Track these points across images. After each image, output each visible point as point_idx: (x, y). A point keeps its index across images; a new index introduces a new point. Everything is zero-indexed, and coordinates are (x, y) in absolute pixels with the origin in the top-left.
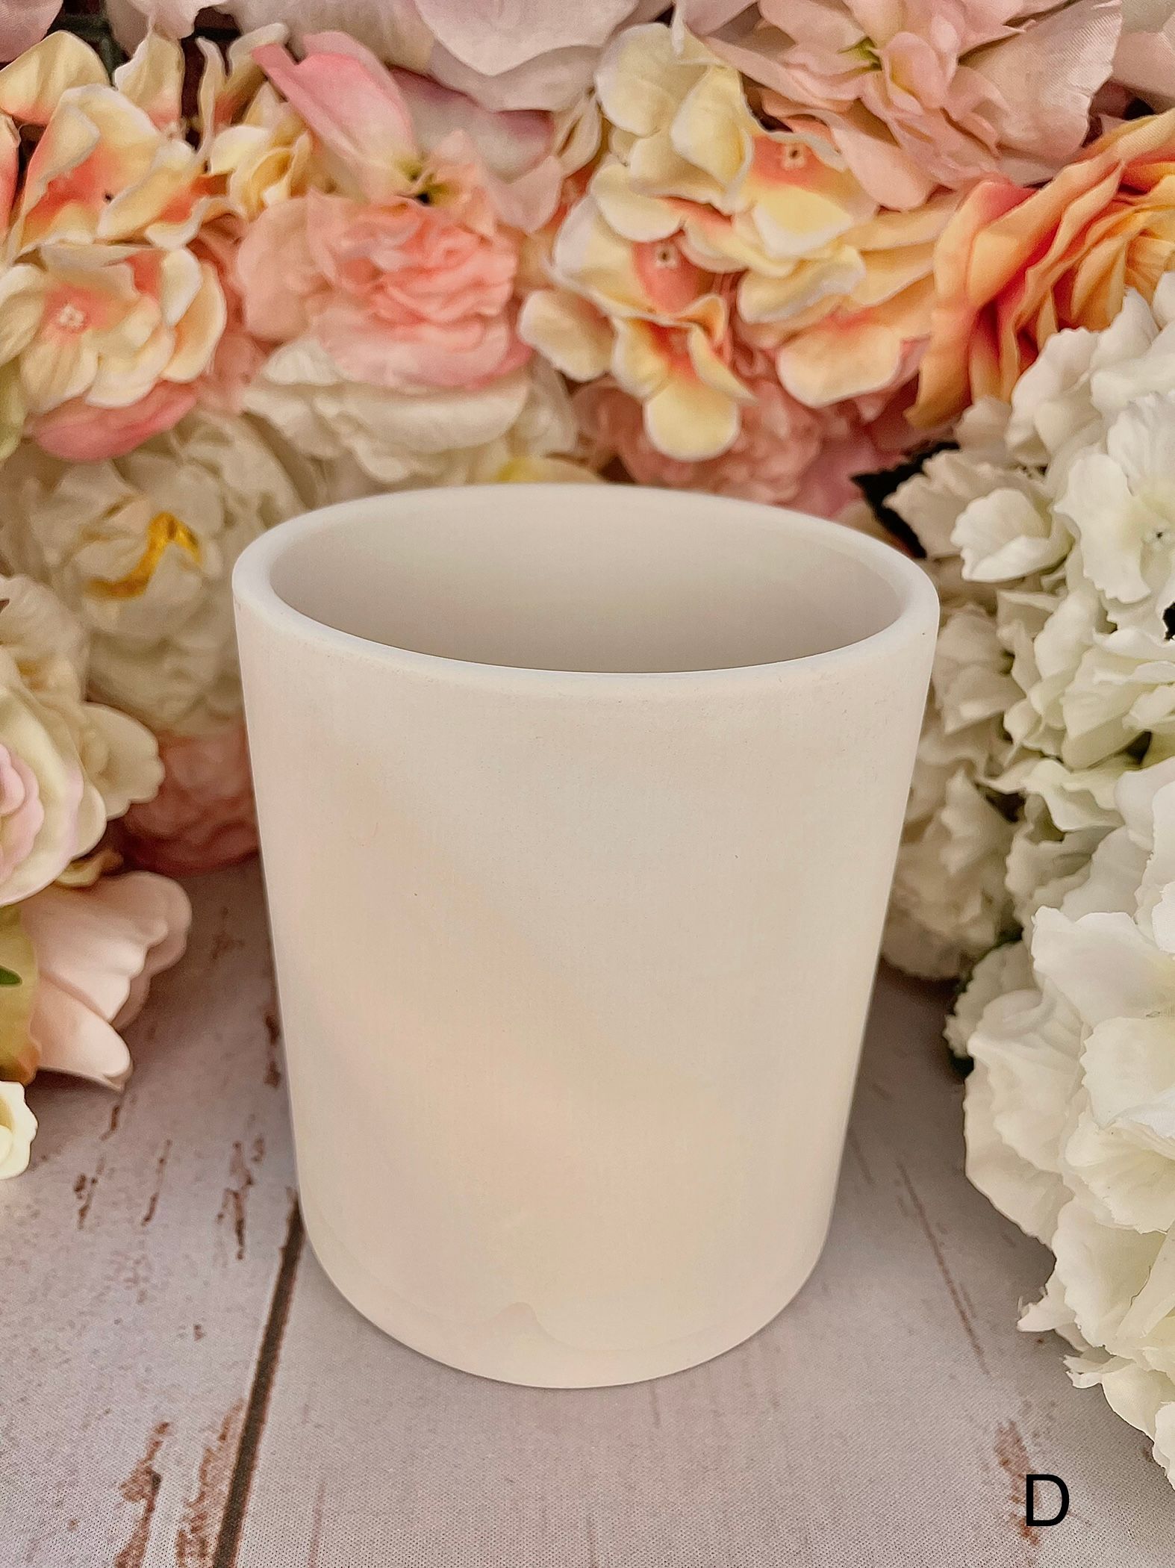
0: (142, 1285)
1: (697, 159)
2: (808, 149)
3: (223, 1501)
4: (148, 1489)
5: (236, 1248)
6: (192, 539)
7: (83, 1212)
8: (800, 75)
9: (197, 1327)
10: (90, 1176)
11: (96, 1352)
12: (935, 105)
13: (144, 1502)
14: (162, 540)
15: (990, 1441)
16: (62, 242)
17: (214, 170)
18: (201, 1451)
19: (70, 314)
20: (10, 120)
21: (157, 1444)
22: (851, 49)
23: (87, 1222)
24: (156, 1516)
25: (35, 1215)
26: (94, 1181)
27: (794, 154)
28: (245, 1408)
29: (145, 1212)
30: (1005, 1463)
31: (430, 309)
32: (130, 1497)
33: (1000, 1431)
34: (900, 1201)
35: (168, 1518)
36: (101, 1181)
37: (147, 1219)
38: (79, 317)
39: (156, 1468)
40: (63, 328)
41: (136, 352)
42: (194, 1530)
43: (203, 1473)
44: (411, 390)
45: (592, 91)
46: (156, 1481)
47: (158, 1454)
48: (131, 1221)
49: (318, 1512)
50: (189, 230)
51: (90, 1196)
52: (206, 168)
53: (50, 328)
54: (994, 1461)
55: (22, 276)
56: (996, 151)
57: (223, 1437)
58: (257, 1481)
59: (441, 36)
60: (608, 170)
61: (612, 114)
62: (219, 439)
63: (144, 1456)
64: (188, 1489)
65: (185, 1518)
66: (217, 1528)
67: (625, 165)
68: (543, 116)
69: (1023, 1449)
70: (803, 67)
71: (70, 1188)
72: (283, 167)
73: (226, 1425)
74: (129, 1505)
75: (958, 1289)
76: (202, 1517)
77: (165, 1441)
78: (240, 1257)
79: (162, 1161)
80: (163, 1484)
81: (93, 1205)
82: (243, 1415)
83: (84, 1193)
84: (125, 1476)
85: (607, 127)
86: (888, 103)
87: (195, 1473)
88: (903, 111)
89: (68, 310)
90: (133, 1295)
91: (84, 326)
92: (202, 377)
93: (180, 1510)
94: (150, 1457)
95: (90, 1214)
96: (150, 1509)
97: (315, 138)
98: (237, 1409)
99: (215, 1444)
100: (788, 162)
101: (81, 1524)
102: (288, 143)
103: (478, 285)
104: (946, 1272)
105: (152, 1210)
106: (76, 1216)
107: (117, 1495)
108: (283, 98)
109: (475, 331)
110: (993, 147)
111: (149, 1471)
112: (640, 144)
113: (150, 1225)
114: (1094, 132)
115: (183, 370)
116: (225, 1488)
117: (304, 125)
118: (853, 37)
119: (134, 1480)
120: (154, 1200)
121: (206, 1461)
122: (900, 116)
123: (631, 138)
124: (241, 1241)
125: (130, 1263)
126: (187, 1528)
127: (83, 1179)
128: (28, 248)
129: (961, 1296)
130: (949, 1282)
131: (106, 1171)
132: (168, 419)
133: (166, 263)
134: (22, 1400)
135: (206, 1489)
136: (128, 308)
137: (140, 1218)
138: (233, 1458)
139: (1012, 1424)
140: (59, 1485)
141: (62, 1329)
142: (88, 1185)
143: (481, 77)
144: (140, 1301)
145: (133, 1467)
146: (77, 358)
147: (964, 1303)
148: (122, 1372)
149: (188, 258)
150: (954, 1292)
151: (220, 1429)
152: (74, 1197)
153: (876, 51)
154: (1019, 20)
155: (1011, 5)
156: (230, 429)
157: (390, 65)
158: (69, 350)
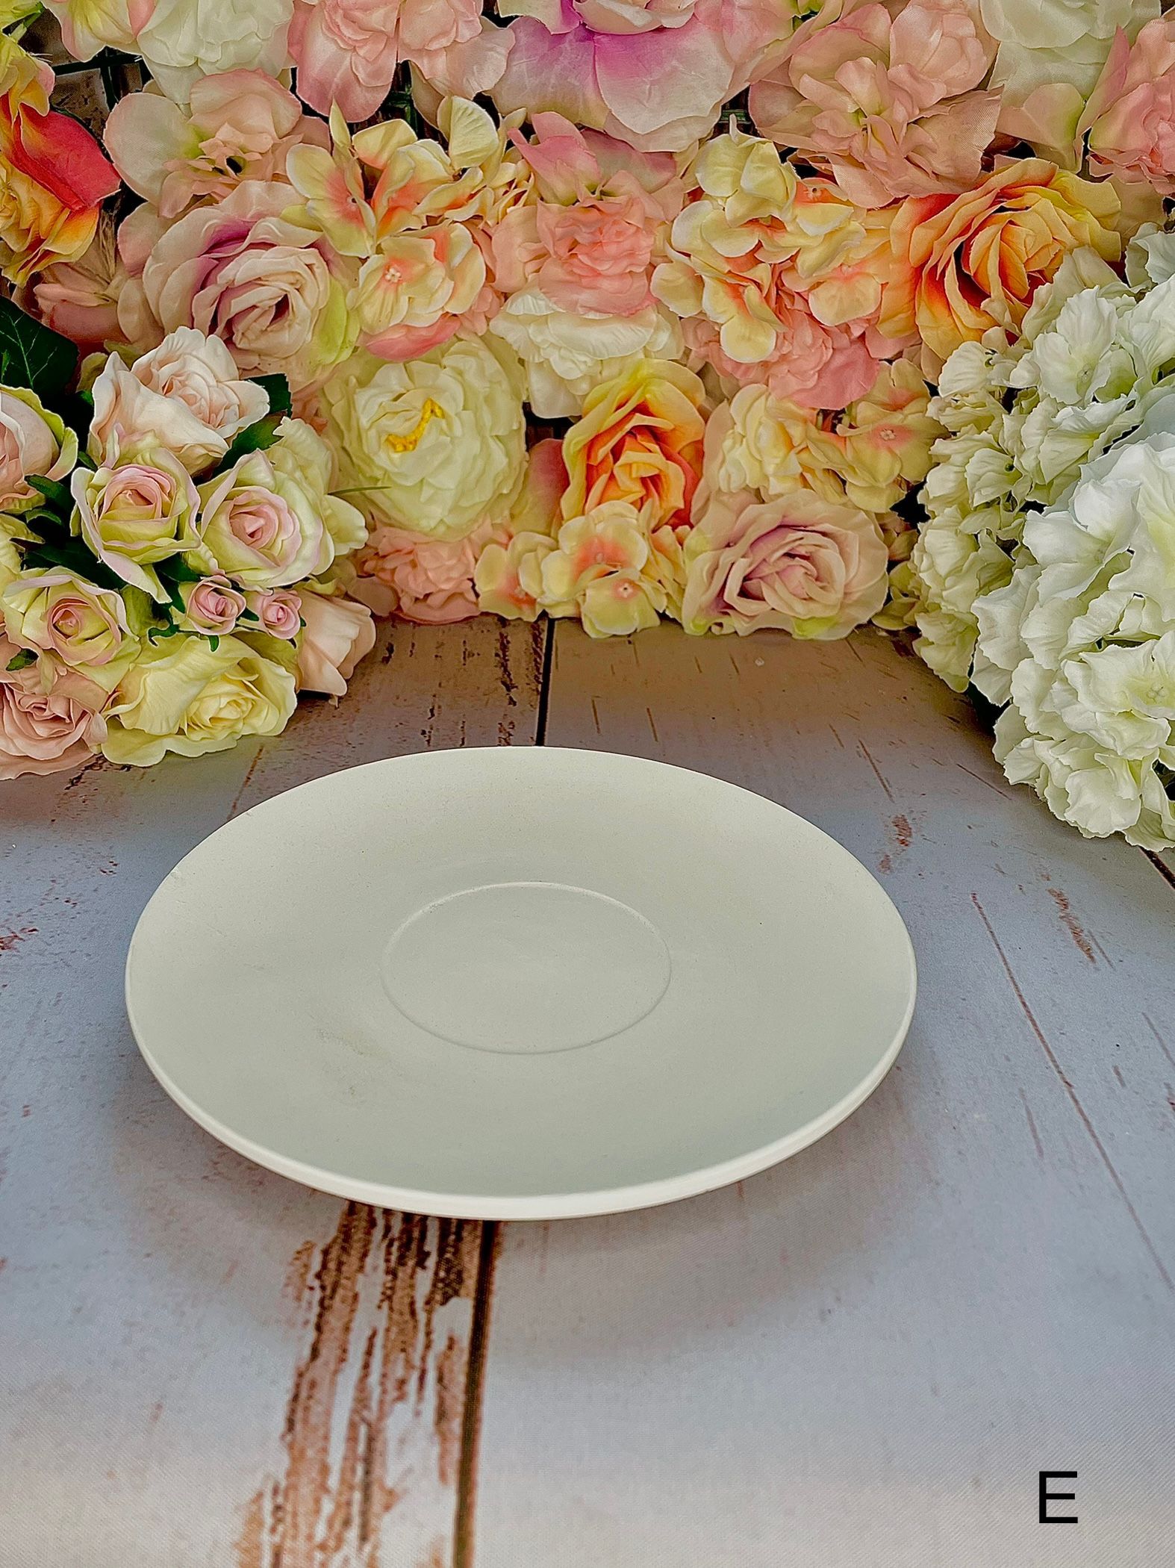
6: (445, 415)
7: (428, 741)
14: (427, 416)
19: (392, 273)
20: (359, 164)
22: (850, 117)
23: (432, 744)
25: (405, 741)
26: (430, 732)
27: (815, 190)
29: (460, 743)
31: (603, 267)
36: (433, 732)
37: (462, 745)
38: (397, 275)
40: (387, 282)
41: (432, 297)
44: (591, 316)
48: (454, 745)
51: (430, 737)
53: (382, 283)
56: (933, 176)
59: (615, 111)
62: (466, 353)
68: (670, 155)
71: (418, 733)
79: (462, 727)
81: (432, 739)
83: (426, 735)
89: (392, 271)
91: (402, 281)
92: (466, 313)
100: (811, 195)
103: (631, 254)
105: (463, 742)
106: (426, 742)
109: (629, 280)
110: (930, 173)
114: (988, 166)
115: (456, 307)
118: (851, 108)
120: (463, 739)
122: (871, 157)
127: (424, 731)
131: (435, 729)
132: (444, 336)
133: (453, 235)
136: (428, 269)
143: (637, 134)
146: (397, 299)
153: (862, 120)
154: (944, 101)
155: (940, 92)
156: (476, 344)
157: (581, 127)
158: (390, 297)
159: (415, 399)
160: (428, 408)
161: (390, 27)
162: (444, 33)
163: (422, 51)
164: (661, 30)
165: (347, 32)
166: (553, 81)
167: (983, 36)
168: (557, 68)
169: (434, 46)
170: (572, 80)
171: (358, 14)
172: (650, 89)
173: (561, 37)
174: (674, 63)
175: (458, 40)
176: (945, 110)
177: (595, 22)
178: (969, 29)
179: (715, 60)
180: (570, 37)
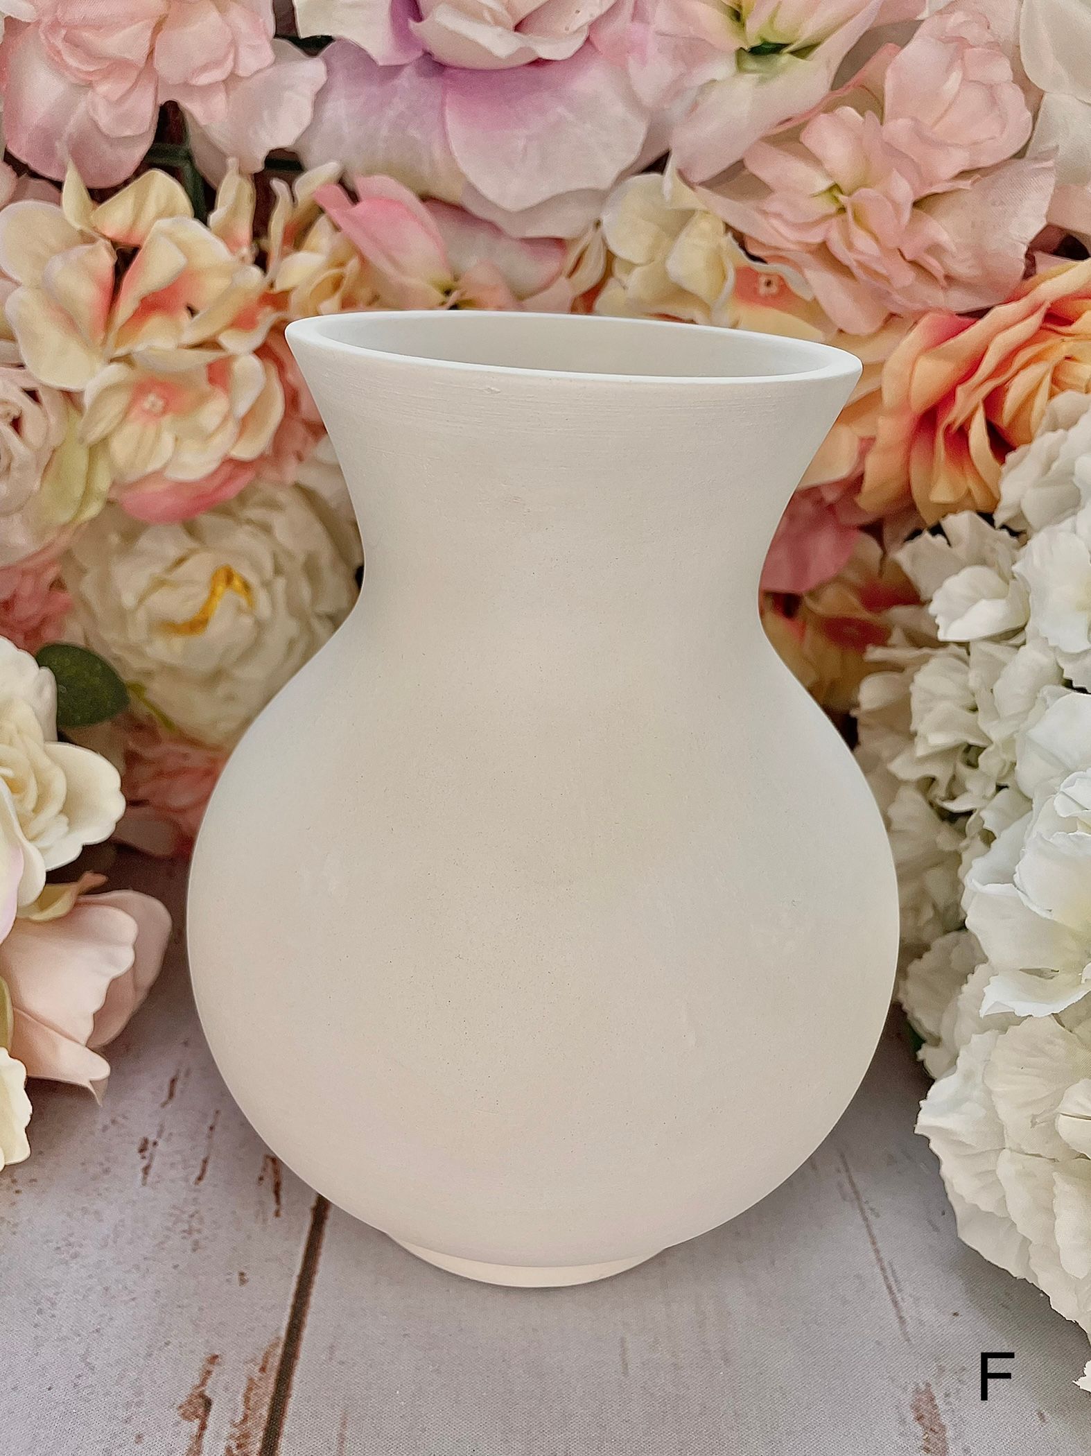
0: (196, 1236)
1: (689, 286)
2: (781, 279)
3: (263, 1424)
4: (201, 1411)
5: (274, 1207)
6: (246, 587)
7: (146, 1170)
8: (775, 222)
9: (242, 1274)
10: (152, 1139)
11: (157, 1292)
12: (892, 245)
13: (197, 1422)
14: (220, 588)
15: (908, 1398)
16: (150, 348)
17: (278, 287)
18: (245, 1380)
19: (152, 401)
20: (109, 243)
21: (209, 1373)
22: (820, 194)
23: (149, 1179)
24: (207, 1433)
25: (107, 1171)
26: (155, 1144)
27: (769, 284)
28: (281, 1345)
29: (197, 1173)
30: (919, 1418)
32: (185, 1416)
33: (917, 1391)
34: (840, 1186)
35: (218, 1436)
36: (160, 1143)
37: (200, 1178)
38: (160, 403)
39: (207, 1393)
40: (148, 412)
41: (207, 437)
42: (239, 1446)
43: (247, 1399)
45: (598, 224)
46: (208, 1404)
47: (209, 1382)
48: (186, 1180)
49: (342, 1438)
50: (257, 337)
51: (152, 1156)
52: (272, 285)
53: (135, 412)
54: (911, 1416)
55: (115, 372)
56: (944, 283)
57: (263, 1369)
58: (292, 1405)
59: (472, 178)
60: (611, 293)
61: (614, 248)
62: (273, 505)
63: (197, 1382)
64: (235, 1412)
65: (231, 1436)
66: (259, 1445)
67: (624, 288)
68: (558, 242)
69: (935, 1407)
70: (778, 216)
71: (135, 1148)
72: (337, 283)
73: (266, 1360)
74: (185, 1423)
75: (886, 1264)
76: (246, 1436)
77: (216, 1370)
78: (277, 1214)
79: (211, 1128)
80: (214, 1407)
81: (155, 1164)
82: (279, 1351)
83: (147, 1154)
84: (182, 1399)
85: (610, 257)
86: (850, 246)
87: (240, 1398)
88: (862, 253)
89: (152, 398)
90: (188, 1244)
91: (164, 411)
92: (262, 458)
93: (227, 1430)
94: (203, 1383)
95: (152, 1172)
96: (203, 1427)
97: (364, 261)
98: (276, 1345)
99: (257, 1374)
100: (763, 290)
101: (146, 1438)
102: (342, 264)
104: (877, 1251)
105: (203, 1171)
106: (140, 1175)
107: (175, 1415)
108: (337, 228)
110: (942, 279)
111: (202, 1396)
112: (637, 272)
113: (202, 1183)
114: (1030, 271)
115: (247, 450)
116: (265, 1412)
117: (356, 251)
118: (823, 184)
119: (190, 1402)
120: (205, 1162)
121: (249, 1389)
122: (860, 257)
123: (630, 266)
124: (278, 1201)
125: (185, 1217)
126: (233, 1444)
127: (146, 1141)
128: (121, 352)
129: (889, 1272)
130: (880, 1260)
131: (165, 1134)
132: (232, 490)
133: (237, 366)
134: (97, 1331)
135: (249, 1412)
136: (202, 400)
137: (193, 1178)
138: (271, 1387)
139: (928, 1385)
140: (128, 1405)
141: (129, 1271)
142: (150, 1146)
143: (505, 212)
144: (194, 1250)
145: (189, 1391)
146: (158, 436)
147: (891, 1279)
148: (179, 1310)
149: (255, 362)
150: (883, 1269)
151: (260, 1361)
152: (138, 1156)
153: (842, 198)
154: (964, 174)
155: (959, 160)
156: (283, 497)
157: (426, 198)
158: (151, 431)
159: (200, 567)
160: (222, 576)
161: (138, 55)
162: (218, 63)
163: (187, 86)
164: (539, 62)
165: (72, 62)
166: (384, 132)
167: (1022, 81)
168: (391, 113)
169: (204, 79)
170: (414, 132)
171: (87, 35)
172: (525, 148)
173: (394, 71)
174: (561, 110)
175: (241, 73)
176: (965, 184)
177: (443, 52)
178: (1002, 71)
179: (619, 109)
180: (408, 71)
